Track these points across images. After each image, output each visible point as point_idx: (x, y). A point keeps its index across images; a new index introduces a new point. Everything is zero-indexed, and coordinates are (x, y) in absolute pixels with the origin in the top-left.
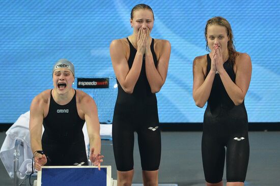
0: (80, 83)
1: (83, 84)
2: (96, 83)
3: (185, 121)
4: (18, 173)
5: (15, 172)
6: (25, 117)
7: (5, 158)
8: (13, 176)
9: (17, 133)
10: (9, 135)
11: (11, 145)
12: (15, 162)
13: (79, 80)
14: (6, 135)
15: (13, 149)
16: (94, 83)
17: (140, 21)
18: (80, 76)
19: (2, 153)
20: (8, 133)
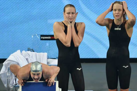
0: (42, 38)
1: (44, 38)
2: (50, 37)
3: (97, 57)
4: (9, 85)
5: (8, 84)
6: (13, 55)
7: (2, 77)
8: (7, 87)
9: (8, 64)
10: (5, 65)
11: (5, 70)
12: (8, 79)
13: (42, 36)
14: (3, 65)
15: (7, 72)
16: (49, 38)
17: (69, 13)
18: (42, 34)
19: (1, 74)
20: (4, 64)
